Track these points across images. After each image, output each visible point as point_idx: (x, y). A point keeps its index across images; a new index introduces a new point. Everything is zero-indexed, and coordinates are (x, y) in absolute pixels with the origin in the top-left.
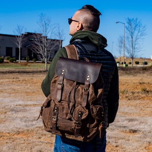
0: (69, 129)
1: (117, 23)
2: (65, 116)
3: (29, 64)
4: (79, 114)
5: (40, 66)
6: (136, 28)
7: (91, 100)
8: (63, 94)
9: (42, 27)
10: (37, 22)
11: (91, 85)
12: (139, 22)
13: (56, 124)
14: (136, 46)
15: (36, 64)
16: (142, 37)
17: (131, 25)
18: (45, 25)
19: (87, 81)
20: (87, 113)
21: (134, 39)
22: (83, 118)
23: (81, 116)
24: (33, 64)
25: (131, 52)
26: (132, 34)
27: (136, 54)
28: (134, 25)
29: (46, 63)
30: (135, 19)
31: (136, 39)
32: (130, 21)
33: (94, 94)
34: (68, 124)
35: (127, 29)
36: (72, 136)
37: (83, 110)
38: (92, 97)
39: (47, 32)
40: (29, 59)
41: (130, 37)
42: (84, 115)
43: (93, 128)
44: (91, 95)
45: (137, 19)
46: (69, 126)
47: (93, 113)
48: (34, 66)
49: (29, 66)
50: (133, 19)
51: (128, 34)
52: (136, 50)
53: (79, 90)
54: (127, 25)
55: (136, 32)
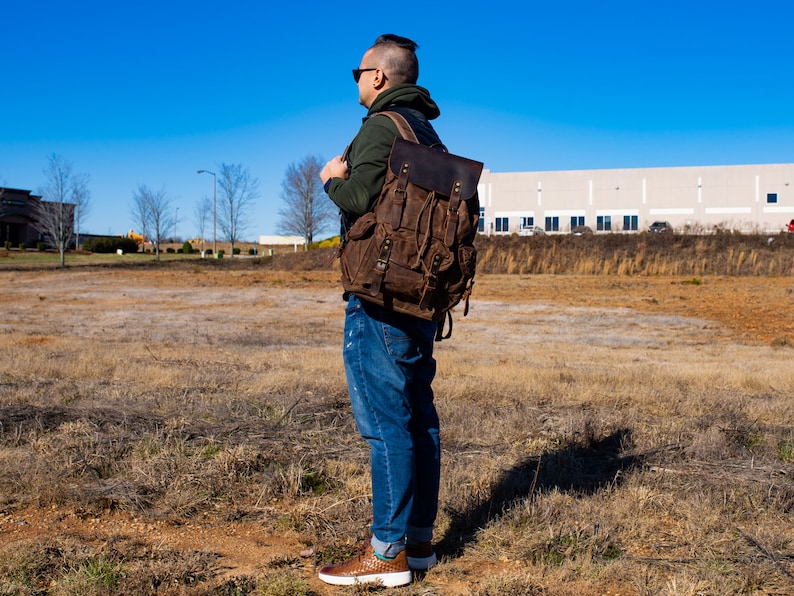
0: (409, 290)
1: (199, 172)
2: (405, 261)
3: (12, 254)
4: (435, 260)
5: (36, 258)
6: (240, 184)
7: (461, 233)
8: (405, 214)
9: (54, 180)
10: (44, 172)
11: (463, 202)
12: (245, 172)
13: (384, 275)
14: (239, 219)
15: (28, 254)
16: (252, 201)
17: (228, 177)
18: (59, 178)
19: (456, 194)
20: (452, 259)
21: (235, 204)
22: (441, 269)
23: (439, 266)
24: (20, 254)
25: (230, 229)
26: (231, 195)
27: (238, 233)
28: (236, 178)
29: (61, 251)
30: (236, 166)
31: (240, 205)
32: (226, 171)
33: (468, 222)
34: (410, 279)
35: (222, 185)
36: (406, 304)
37: (444, 253)
38: (465, 227)
39: (64, 190)
40: (10, 244)
41: (228, 200)
42: (444, 263)
43: (454, 293)
44: (464, 223)
45: (240, 166)
46: (411, 284)
47: (462, 261)
48: (23, 258)
49: (13, 258)
50: (233, 166)
51: (222, 194)
52: (238, 226)
53: (438, 210)
54: (221, 177)
55: (239, 191)
